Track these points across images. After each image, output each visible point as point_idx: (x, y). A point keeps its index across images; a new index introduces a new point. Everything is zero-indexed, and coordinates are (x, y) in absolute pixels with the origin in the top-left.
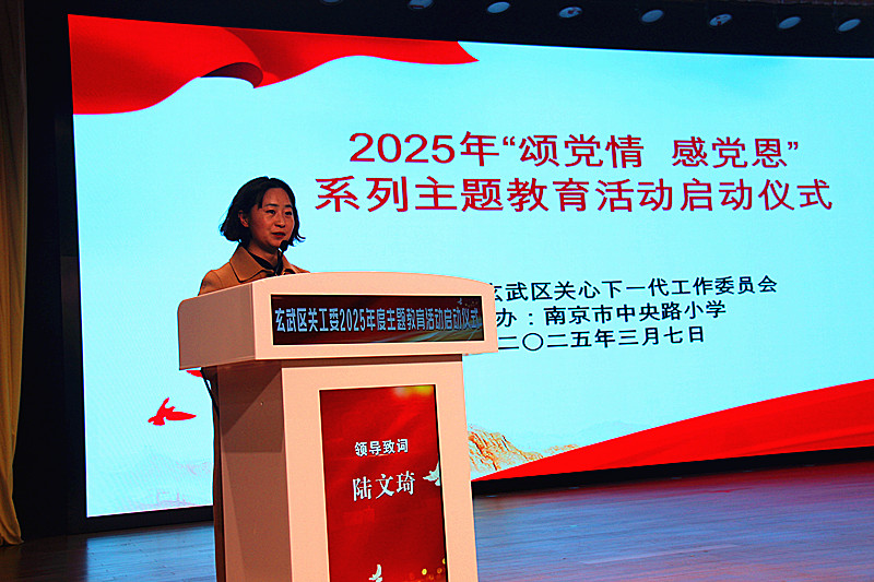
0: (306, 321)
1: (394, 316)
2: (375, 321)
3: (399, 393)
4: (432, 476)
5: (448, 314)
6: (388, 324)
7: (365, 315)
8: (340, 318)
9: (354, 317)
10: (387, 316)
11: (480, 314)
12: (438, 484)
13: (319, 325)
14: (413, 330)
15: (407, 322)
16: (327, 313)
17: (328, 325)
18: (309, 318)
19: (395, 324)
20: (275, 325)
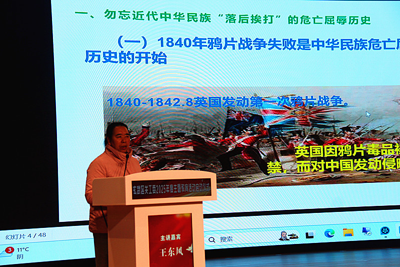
0: (144, 190)
1: (177, 187)
2: (169, 189)
3: (178, 216)
4: (190, 249)
5: (197, 186)
6: (174, 190)
7: (166, 187)
8: (156, 188)
9: (161, 188)
10: (174, 187)
11: (210, 185)
12: (192, 252)
13: (149, 192)
14: (184, 192)
15: (181, 189)
16: (152, 187)
17: (152, 192)
18: (145, 189)
19: (177, 190)
20: (133, 192)
